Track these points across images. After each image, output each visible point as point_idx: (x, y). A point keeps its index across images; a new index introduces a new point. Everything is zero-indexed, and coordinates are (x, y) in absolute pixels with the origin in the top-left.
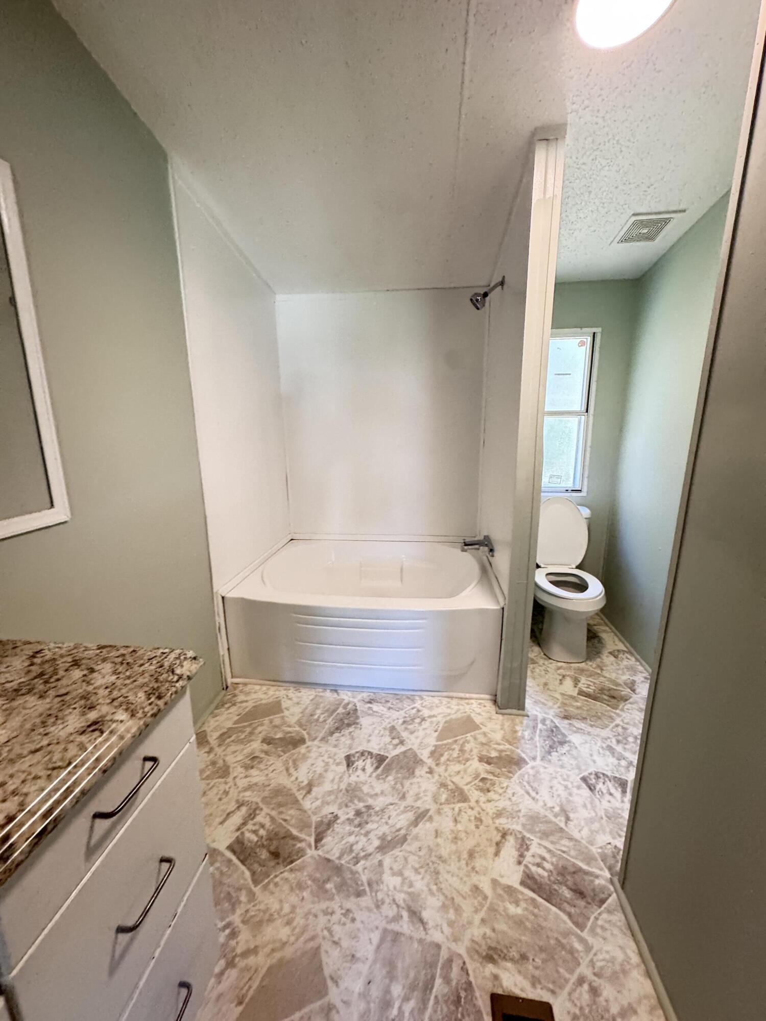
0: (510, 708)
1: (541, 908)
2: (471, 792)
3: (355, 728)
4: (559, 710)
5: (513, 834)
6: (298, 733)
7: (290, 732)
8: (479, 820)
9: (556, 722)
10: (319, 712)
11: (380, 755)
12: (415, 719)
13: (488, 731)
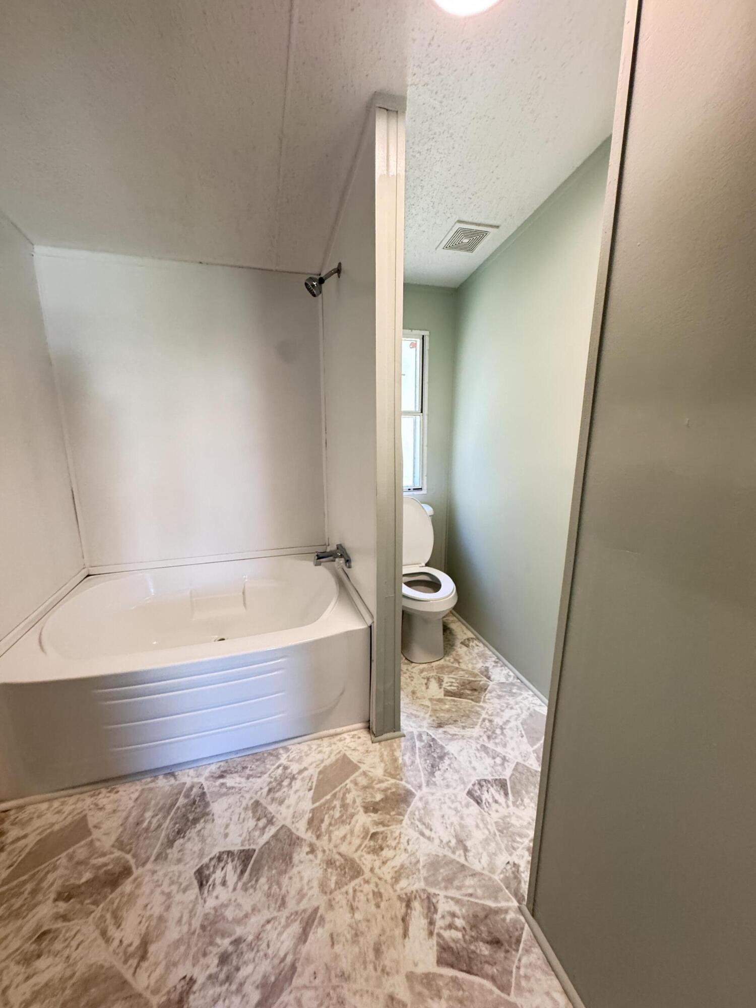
0: (387, 732)
1: (464, 987)
2: (363, 859)
3: (205, 822)
4: (432, 719)
5: (418, 896)
6: (118, 859)
7: (105, 865)
8: (378, 895)
9: (431, 734)
10: (148, 814)
11: (244, 850)
12: (282, 781)
13: (368, 769)
